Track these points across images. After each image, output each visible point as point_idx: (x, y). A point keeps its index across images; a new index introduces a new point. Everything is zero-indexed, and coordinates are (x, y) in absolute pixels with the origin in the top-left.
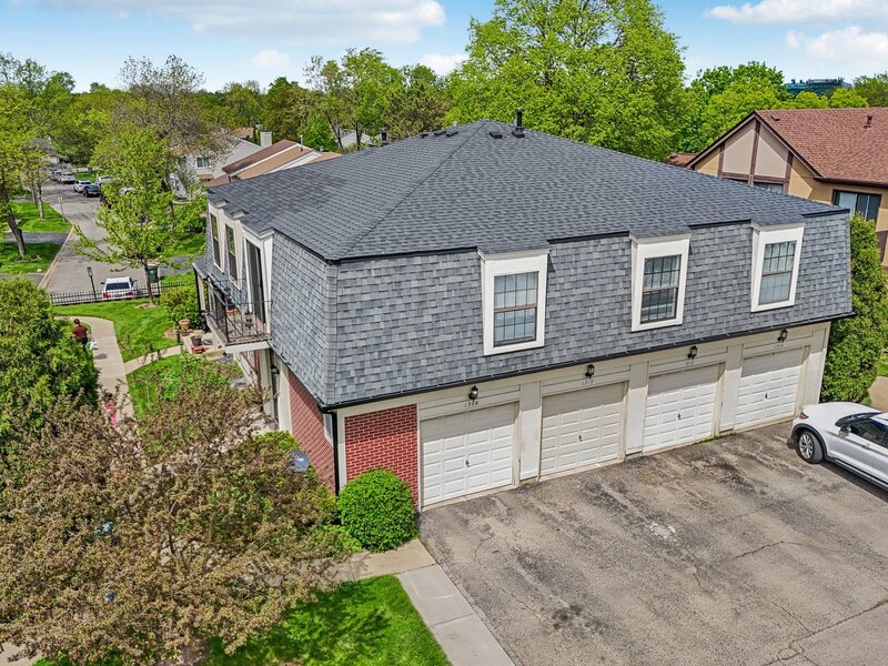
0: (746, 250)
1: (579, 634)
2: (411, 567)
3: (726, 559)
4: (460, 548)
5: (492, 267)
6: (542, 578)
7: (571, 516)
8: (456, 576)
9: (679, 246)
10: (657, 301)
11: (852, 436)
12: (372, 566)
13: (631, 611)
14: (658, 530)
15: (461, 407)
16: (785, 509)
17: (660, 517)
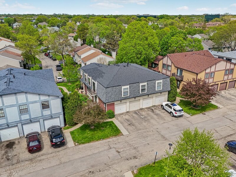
0: (155, 83)
1: (131, 126)
2: (114, 120)
3: (148, 119)
4: (119, 118)
5: (123, 87)
6: (128, 121)
7: (132, 115)
8: (119, 121)
9: (146, 84)
10: (143, 90)
11: (166, 106)
12: (110, 120)
13: (137, 124)
14: (142, 117)
15: (119, 103)
16: (157, 115)
17: (142, 115)
